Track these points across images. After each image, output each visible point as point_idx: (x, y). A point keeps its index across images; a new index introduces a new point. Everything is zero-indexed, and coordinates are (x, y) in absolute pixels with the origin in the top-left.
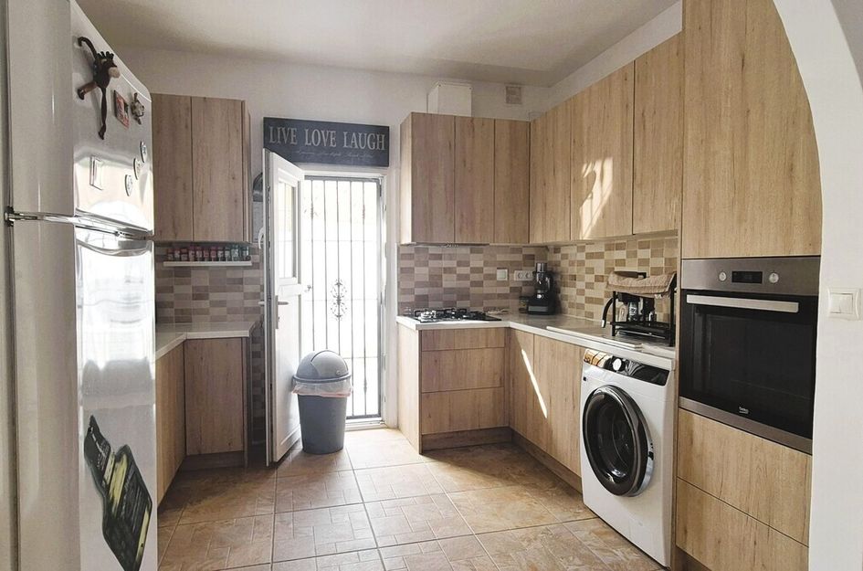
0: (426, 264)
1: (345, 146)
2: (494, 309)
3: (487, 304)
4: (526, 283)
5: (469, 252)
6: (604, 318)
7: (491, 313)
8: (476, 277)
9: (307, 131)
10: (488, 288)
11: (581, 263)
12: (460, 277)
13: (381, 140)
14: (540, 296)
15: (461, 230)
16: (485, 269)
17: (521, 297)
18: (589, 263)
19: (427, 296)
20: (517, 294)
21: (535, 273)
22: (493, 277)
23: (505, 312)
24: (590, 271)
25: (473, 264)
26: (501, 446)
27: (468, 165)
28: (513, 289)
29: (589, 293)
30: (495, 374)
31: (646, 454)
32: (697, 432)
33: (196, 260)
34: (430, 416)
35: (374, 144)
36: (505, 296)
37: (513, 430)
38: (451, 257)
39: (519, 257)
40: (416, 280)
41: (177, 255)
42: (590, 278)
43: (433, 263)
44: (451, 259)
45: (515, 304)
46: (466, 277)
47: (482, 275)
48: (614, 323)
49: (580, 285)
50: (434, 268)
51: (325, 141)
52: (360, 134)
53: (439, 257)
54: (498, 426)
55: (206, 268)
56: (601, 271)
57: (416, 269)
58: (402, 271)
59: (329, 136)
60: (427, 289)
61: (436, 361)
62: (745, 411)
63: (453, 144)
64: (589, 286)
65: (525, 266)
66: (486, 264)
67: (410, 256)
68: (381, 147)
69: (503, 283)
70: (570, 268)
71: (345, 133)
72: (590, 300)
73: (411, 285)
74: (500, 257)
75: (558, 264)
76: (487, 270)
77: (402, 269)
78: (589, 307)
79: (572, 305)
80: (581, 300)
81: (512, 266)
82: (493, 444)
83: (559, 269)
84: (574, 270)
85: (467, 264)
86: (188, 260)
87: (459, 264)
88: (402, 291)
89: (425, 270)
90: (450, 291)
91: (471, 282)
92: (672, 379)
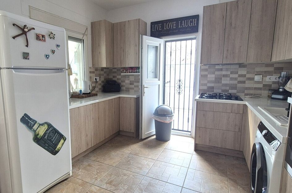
0: (214, 73)
1: (179, 27)
4: (274, 83)
5: (238, 67)
8: (241, 79)
9: (165, 24)
10: (248, 84)
12: (232, 79)
13: (195, 21)
14: (281, 90)
15: (227, 57)
17: (269, 90)
19: (214, 87)
20: (267, 88)
22: (252, 79)
25: (240, 73)
27: (233, 25)
28: (264, 85)
33: (129, 73)
34: (200, 137)
35: (192, 23)
36: (260, 89)
38: (227, 70)
39: (271, 69)
40: (208, 80)
41: (125, 71)
45: (265, 93)
46: (236, 79)
47: (245, 78)
50: (217, 75)
51: (171, 26)
52: (186, 21)
53: (221, 70)
55: (133, 75)
57: (208, 75)
58: (202, 76)
59: (173, 24)
60: (214, 84)
61: (204, 115)
63: (225, 16)
65: (274, 73)
66: (248, 73)
67: (206, 70)
68: (194, 24)
69: (258, 82)
71: (180, 22)
73: (206, 82)
74: (258, 69)
76: (248, 76)
77: (201, 75)
81: (265, 74)
85: (237, 73)
86: (127, 73)
87: (232, 73)
88: (201, 85)
89: (213, 76)
90: (226, 85)
91: (238, 81)
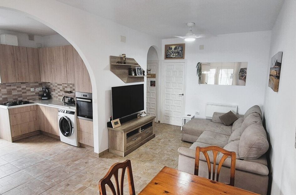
0: (5, 88)
2: (31, 99)
3: (28, 98)
4: (40, 91)
5: (21, 84)
6: (63, 101)
7: (30, 101)
8: (24, 91)
10: (28, 94)
11: (56, 86)
12: (18, 91)
14: (45, 95)
15: (18, 79)
16: (26, 88)
17: (39, 95)
18: (58, 86)
19: (7, 98)
20: (38, 94)
21: (43, 88)
22: (30, 90)
23: (34, 100)
24: (59, 88)
25: (22, 87)
26: (38, 135)
27: (19, 60)
29: (59, 94)
30: (34, 117)
31: (72, 128)
32: (80, 121)
34: (14, 132)
36: (34, 95)
37: (40, 131)
39: (37, 84)
40: (2, 93)
42: (59, 90)
43: (8, 88)
44: (14, 86)
45: (37, 97)
46: (20, 91)
47: (26, 90)
48: (65, 102)
49: (56, 92)
50: (8, 89)
53: (10, 86)
54: (36, 130)
56: (61, 89)
57: (2, 90)
60: (7, 96)
61: (15, 117)
62: (86, 117)
63: (13, 54)
64: (59, 92)
65: (39, 86)
69: (33, 92)
70: (53, 87)
72: (59, 96)
73: (0, 95)
74: (31, 85)
75: (50, 86)
78: (59, 97)
79: (54, 97)
80: (57, 95)
81: (35, 87)
82: (35, 135)
83: (50, 87)
84: (54, 88)
85: (20, 87)
87: (18, 87)
89: (5, 90)
90: (15, 95)
91: (22, 92)
92: (76, 113)
